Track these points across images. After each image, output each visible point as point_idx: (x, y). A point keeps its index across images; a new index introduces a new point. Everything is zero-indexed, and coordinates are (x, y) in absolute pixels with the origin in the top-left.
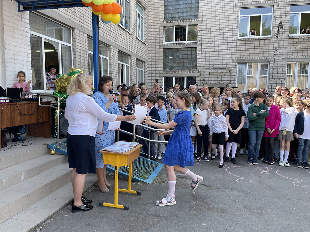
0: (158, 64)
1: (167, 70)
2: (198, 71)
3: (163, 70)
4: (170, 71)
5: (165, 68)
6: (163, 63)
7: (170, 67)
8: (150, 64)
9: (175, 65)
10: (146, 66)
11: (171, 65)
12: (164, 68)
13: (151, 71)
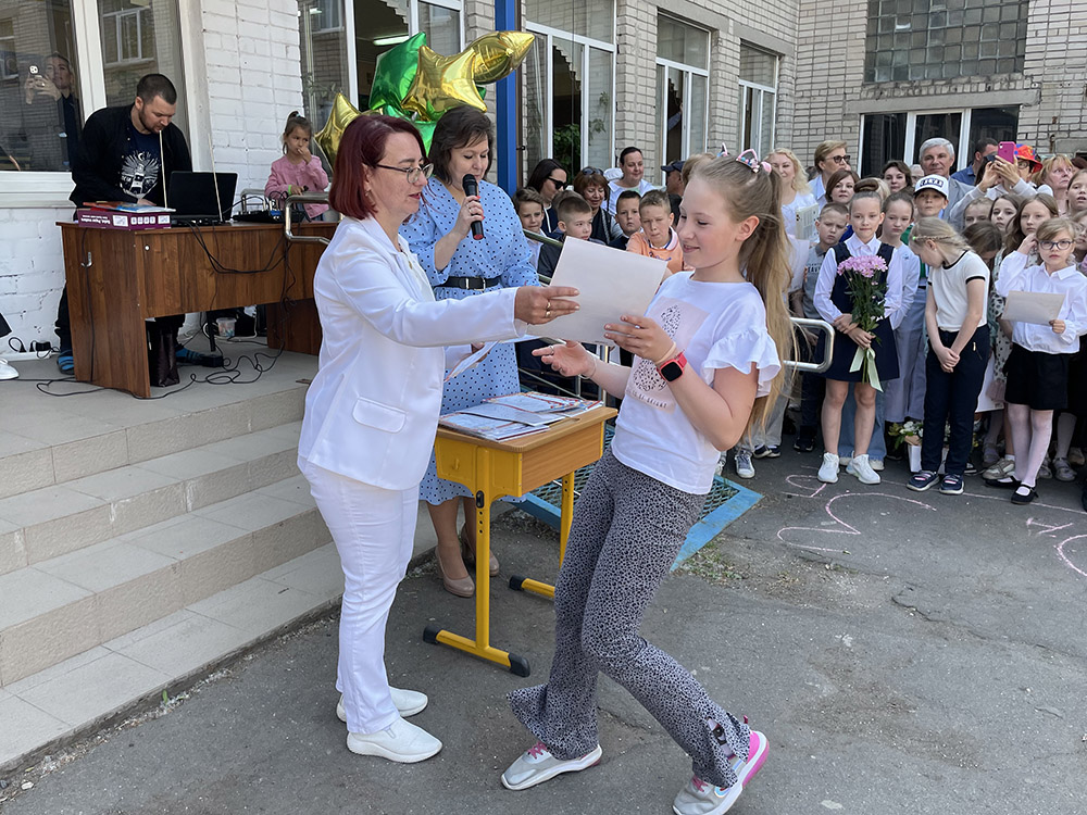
0: (843, 58)
1: (879, 84)
2: (1028, 81)
3: (863, 85)
4: (896, 86)
5: (874, 75)
6: (863, 56)
7: (895, 69)
8: (804, 62)
9: (918, 57)
10: (788, 72)
11: (899, 59)
12: (869, 77)
13: (807, 94)
